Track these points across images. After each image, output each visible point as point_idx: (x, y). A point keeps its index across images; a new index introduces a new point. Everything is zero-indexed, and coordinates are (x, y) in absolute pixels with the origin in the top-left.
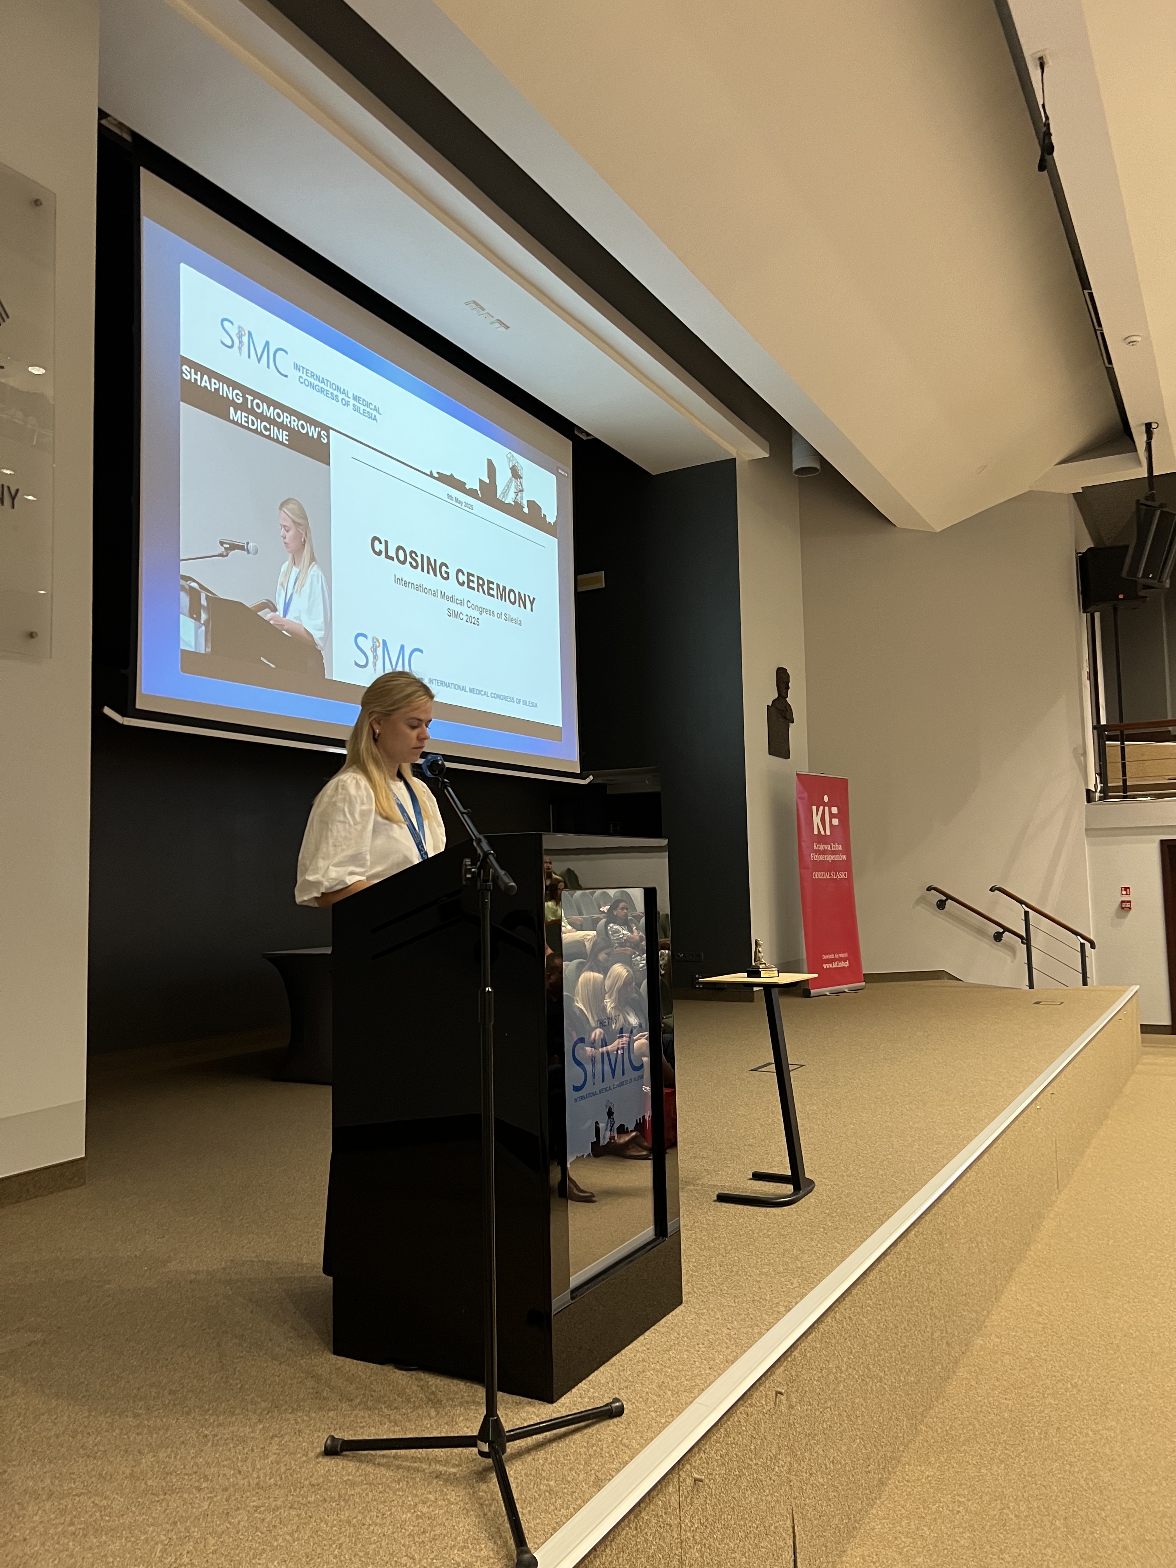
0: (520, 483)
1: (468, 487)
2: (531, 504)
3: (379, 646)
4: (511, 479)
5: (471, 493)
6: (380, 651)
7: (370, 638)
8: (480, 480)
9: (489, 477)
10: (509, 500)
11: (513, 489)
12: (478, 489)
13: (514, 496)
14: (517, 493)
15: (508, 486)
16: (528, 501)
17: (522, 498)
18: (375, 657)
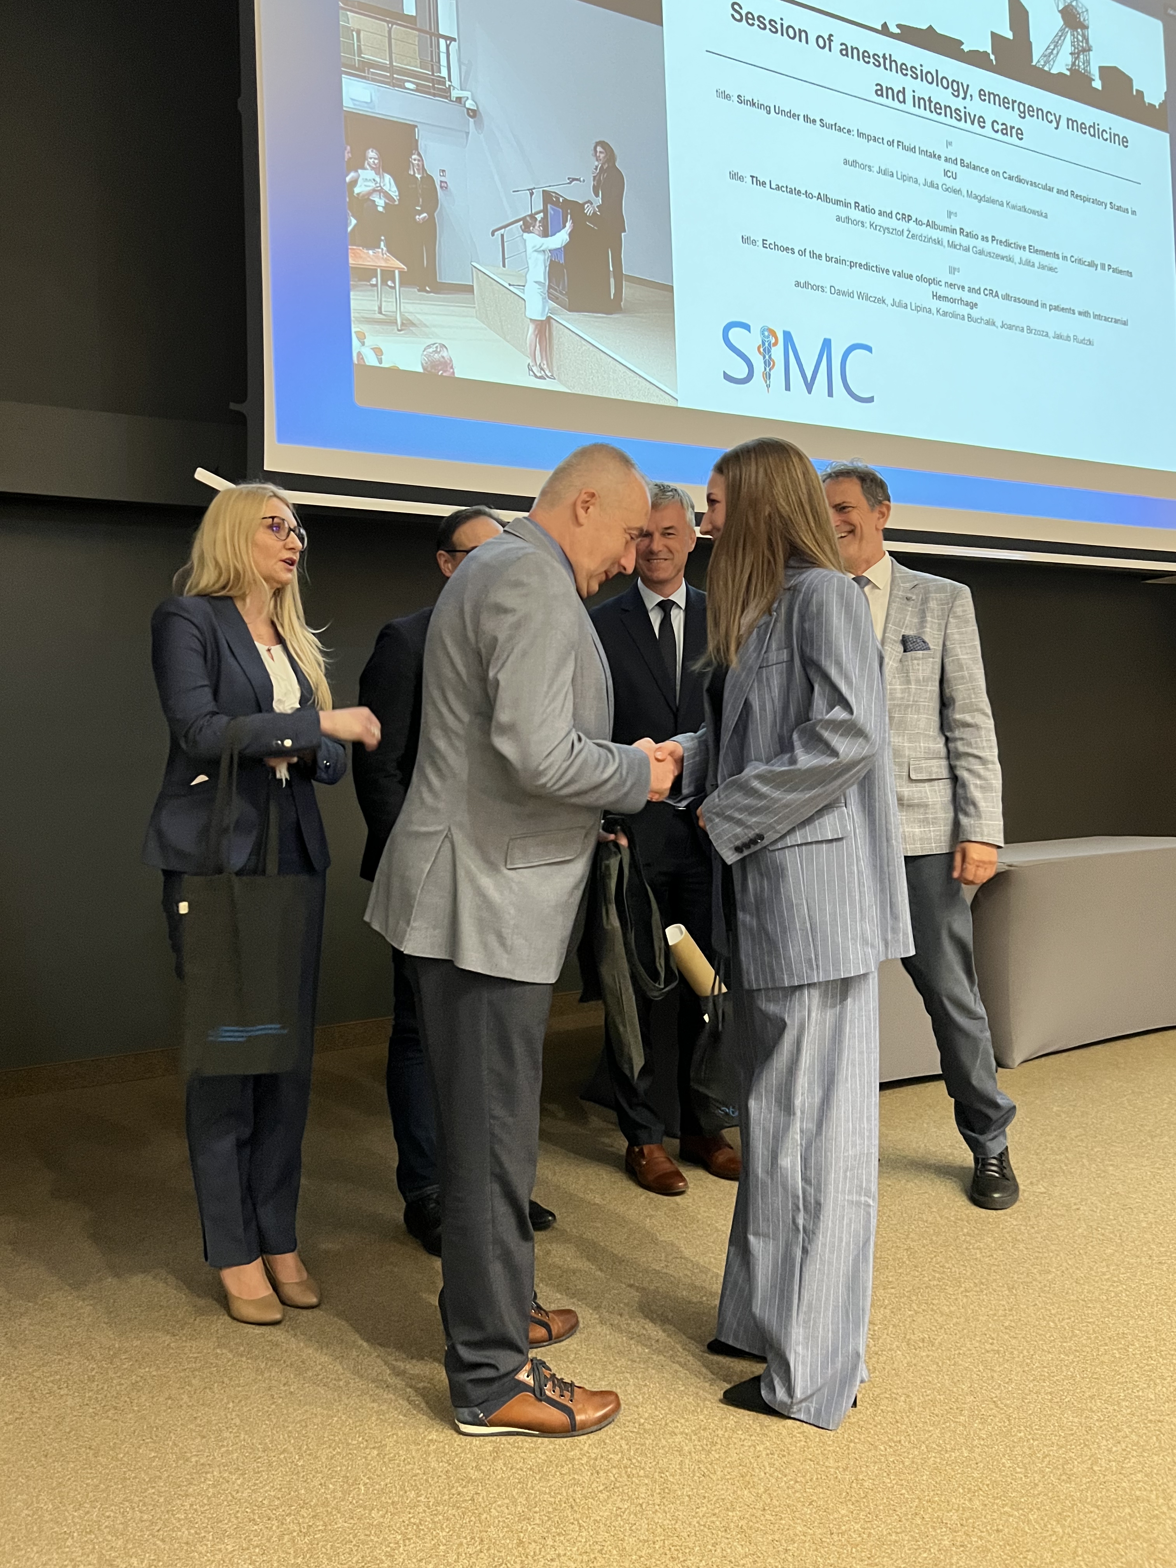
0: (1083, 36)
1: (966, 48)
2: (1110, 73)
3: (776, 344)
4: (1061, 30)
5: (976, 59)
6: (777, 353)
7: (756, 329)
8: (993, 35)
9: (1011, 29)
10: (1061, 65)
11: (1067, 47)
12: (990, 51)
13: (1069, 60)
14: (1075, 55)
15: (1057, 43)
16: (1102, 69)
17: (1087, 63)
18: (769, 363)
